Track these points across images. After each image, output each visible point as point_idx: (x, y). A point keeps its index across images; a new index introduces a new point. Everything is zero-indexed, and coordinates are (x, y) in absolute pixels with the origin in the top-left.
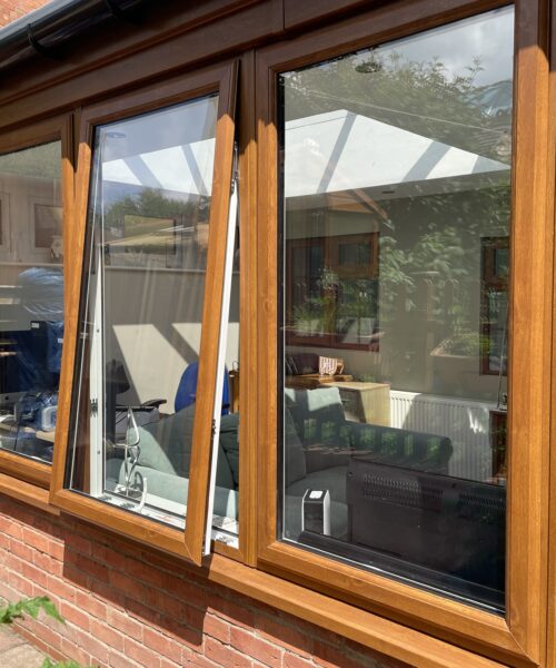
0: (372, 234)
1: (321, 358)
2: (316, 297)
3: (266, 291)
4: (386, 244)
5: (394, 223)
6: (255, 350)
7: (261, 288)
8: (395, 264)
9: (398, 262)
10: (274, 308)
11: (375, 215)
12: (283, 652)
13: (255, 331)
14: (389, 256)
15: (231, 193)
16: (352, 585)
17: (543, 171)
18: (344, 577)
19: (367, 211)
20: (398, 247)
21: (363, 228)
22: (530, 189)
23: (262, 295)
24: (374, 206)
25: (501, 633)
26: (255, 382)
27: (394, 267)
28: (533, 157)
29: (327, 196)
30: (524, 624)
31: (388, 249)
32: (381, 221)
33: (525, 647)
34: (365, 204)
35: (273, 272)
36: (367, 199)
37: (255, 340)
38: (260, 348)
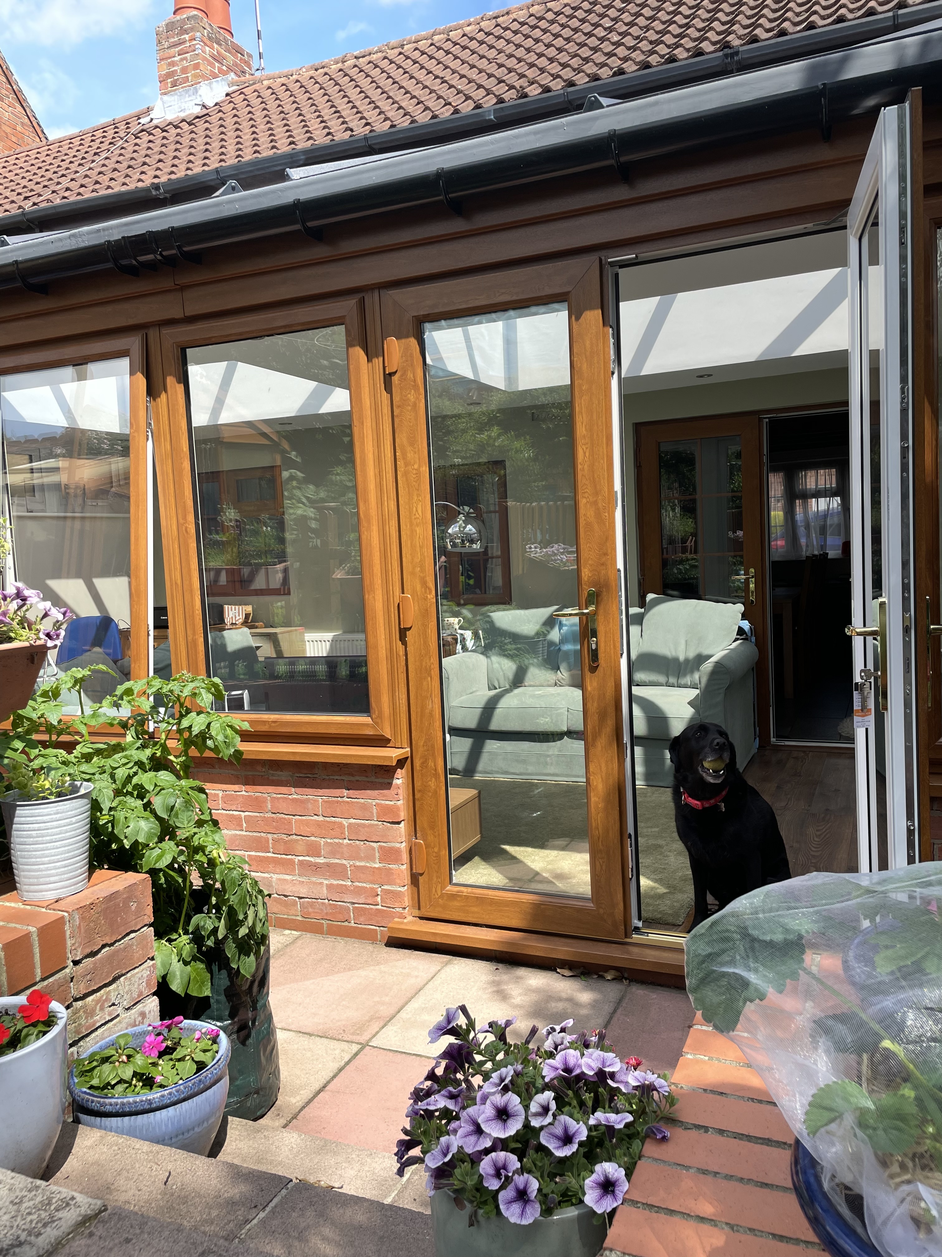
0: (272, 467)
1: (226, 607)
2: (218, 533)
3: (185, 518)
4: (292, 478)
5: (300, 453)
6: (178, 567)
7: (180, 516)
8: (304, 500)
9: (307, 498)
10: (193, 531)
11: (274, 446)
12: (220, 794)
13: (177, 551)
14: (297, 493)
15: (147, 439)
16: (270, 726)
17: (370, 432)
18: (264, 722)
19: (266, 442)
20: (307, 481)
21: (262, 460)
22: (363, 443)
23: (181, 521)
24: (275, 438)
25: (367, 725)
26: (181, 591)
27: (303, 503)
28: (363, 424)
29: (216, 428)
30: (380, 716)
31: (294, 483)
32: (283, 452)
33: (382, 729)
34: (264, 435)
35: (190, 503)
36: (266, 430)
37: (178, 559)
38: (183, 565)
